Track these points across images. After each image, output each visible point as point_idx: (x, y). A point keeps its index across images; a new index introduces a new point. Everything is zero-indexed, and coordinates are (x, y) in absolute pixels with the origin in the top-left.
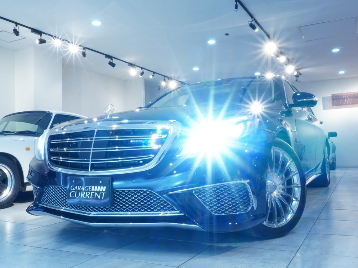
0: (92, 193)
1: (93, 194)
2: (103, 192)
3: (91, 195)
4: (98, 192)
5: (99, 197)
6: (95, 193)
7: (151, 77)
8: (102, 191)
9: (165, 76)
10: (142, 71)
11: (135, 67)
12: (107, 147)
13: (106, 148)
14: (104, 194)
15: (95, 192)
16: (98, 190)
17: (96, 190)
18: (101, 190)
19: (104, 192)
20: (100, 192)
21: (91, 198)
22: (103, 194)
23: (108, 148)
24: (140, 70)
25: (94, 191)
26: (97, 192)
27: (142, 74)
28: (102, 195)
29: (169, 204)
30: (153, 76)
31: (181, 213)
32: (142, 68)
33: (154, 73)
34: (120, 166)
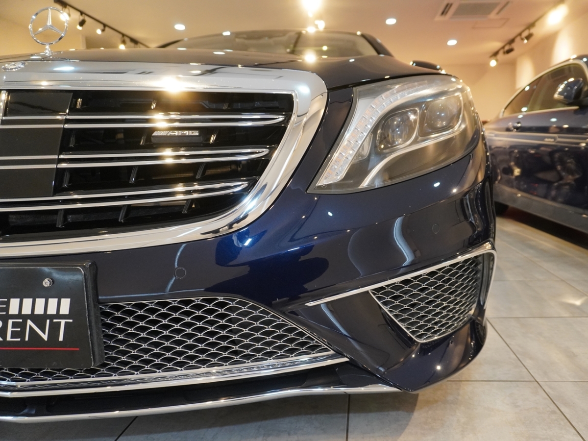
0: (10, 322)
1: (15, 325)
2: (58, 316)
3: (10, 329)
4: (40, 320)
5: (45, 337)
6: (25, 323)
7: (99, 32)
8: (54, 312)
9: (123, 35)
10: (81, 18)
11: (68, 7)
12: (60, 154)
13: (56, 157)
14: (66, 323)
15: (25, 318)
16: (39, 310)
17: (26, 310)
18: (52, 310)
19: (64, 317)
20: (45, 316)
21: (9, 338)
22: (60, 323)
23: (62, 157)
24: (77, 16)
25: (19, 315)
26: (33, 317)
27: (82, 23)
28: (55, 328)
29: (301, 334)
30: (103, 30)
31: (339, 354)
32: (82, 13)
33: (105, 25)
34: (121, 219)
